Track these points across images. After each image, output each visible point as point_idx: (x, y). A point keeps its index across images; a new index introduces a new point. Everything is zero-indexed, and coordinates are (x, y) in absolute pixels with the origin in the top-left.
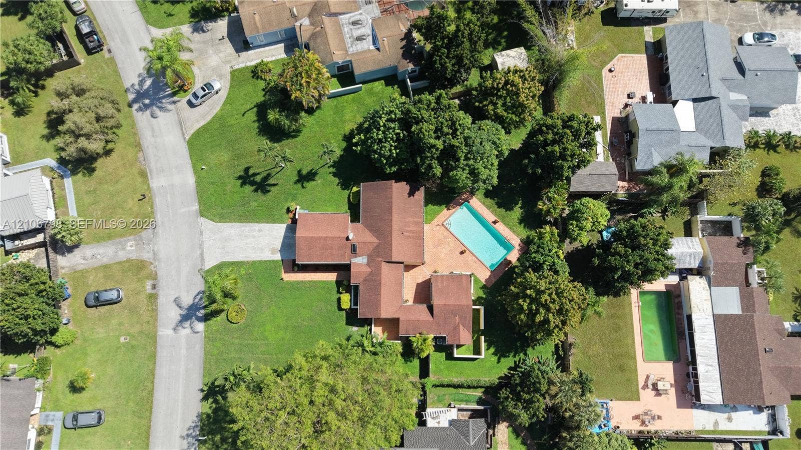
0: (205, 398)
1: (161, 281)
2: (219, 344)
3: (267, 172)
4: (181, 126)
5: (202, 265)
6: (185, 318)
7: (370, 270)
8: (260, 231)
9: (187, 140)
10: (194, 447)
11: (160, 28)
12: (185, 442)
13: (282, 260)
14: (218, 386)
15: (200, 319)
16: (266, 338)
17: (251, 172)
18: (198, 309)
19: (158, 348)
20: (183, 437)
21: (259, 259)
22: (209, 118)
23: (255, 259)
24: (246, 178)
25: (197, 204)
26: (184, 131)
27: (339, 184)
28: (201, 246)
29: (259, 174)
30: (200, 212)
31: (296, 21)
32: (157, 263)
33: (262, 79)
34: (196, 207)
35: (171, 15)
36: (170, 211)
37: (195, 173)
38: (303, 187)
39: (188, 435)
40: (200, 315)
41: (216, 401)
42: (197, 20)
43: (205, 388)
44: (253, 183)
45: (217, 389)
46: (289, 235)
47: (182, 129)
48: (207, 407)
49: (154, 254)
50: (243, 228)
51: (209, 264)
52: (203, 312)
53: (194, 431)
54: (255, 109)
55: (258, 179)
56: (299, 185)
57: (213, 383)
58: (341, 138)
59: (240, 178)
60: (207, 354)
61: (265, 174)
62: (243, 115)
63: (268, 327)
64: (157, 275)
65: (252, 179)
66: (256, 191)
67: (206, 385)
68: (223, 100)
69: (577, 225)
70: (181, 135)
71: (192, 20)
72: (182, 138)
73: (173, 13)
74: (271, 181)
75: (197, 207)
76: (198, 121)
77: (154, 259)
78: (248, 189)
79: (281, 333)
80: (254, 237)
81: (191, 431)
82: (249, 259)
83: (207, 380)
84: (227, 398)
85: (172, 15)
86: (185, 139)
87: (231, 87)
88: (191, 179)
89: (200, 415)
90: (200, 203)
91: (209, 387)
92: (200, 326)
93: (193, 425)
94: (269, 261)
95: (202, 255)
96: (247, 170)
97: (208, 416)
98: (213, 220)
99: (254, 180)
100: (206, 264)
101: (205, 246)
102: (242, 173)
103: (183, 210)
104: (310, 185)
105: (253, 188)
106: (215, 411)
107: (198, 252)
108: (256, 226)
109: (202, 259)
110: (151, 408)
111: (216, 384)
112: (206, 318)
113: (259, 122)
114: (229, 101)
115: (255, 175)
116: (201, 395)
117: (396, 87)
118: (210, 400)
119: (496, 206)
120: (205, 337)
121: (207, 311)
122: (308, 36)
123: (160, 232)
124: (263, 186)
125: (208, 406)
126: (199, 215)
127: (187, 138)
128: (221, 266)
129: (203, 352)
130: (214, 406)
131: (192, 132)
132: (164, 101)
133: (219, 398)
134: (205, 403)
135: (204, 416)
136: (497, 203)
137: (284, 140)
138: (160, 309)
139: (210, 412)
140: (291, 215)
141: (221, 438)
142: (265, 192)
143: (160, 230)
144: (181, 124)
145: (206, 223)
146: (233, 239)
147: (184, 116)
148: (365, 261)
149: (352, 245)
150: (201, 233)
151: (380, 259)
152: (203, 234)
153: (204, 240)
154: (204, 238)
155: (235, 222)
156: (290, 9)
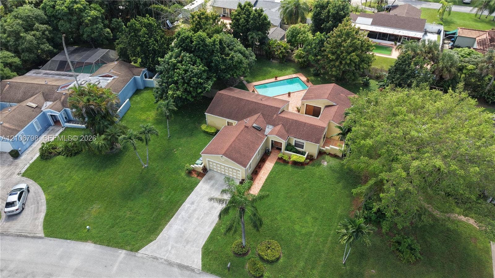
4: (24, 236)
5: (193, 270)
7: (280, 125)
8: (192, 203)
9: (44, 236)
16: (309, 234)
22: (44, 207)
25: (120, 251)
26: (32, 235)
27: (190, 138)
28: (170, 264)
30: (131, 250)
31: (41, 108)
33: (55, 155)
34: (122, 253)
37: (86, 240)
38: (175, 160)
46: (212, 182)
47: (26, 237)
50: (180, 217)
51: (197, 261)
63: (297, 227)
68: (40, 190)
70: (32, 240)
72: (36, 240)
75: (124, 251)
76: (36, 219)
78: (143, 197)
79: (309, 218)
80: (195, 210)
82: (215, 222)
86: (40, 238)
88: (89, 247)
90: (122, 248)
94: (227, 205)
95: (181, 266)
98: (151, 241)
100: (194, 266)
101: (173, 259)
103: (115, 268)
107: (176, 270)
108: (186, 204)
109: (187, 268)
119: (264, 76)
126: (133, 253)
127: (42, 235)
128: (207, 251)
131: (41, 228)
140: (194, 176)
144: (21, 236)
145: (148, 250)
146: (185, 229)
147: (17, 230)
148: (271, 127)
149: (253, 127)
150: (156, 258)
151: (275, 116)
152: (158, 256)
153: (165, 258)
154: (163, 257)
155: (168, 221)
156: (27, 105)
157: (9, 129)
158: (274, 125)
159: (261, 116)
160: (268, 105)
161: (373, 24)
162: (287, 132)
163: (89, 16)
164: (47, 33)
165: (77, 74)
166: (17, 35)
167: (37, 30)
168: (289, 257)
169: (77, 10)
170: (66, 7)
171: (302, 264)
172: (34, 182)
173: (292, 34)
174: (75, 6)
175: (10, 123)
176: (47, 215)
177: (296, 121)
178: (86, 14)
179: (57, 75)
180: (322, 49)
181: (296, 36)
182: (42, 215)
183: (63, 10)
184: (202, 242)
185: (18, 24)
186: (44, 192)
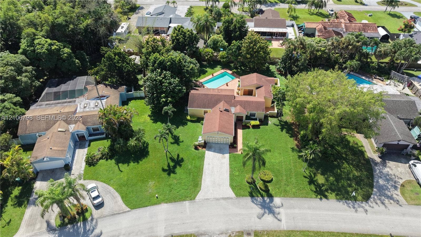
0: (326, 197)
1: (244, 228)
2: (288, 189)
3: (168, 159)
4: (117, 214)
5: (231, 198)
6: (271, 212)
7: (239, 106)
8: (209, 164)
9: (130, 209)
10: (360, 204)
11: (16, 232)
12: (358, 209)
13: (229, 153)
14: (316, 189)
15: (272, 201)
16: (281, 162)
17: (166, 168)
18: (264, 201)
19: (297, 229)
20: (356, 211)
21: (228, 165)
22: (117, 194)
23: (229, 167)
24: (170, 171)
25: (185, 202)
26: (121, 212)
27: (183, 126)
28: (218, 199)
29: (169, 164)
30: (191, 200)
31: (69, 131)
32: (230, 232)
33: (98, 160)
34: (187, 203)
35: (8, 223)
36: (187, 221)
37: (160, 203)
38: (183, 142)
39: (354, 208)
40: (268, 200)
41: (327, 190)
42: (26, 202)
43: (319, 197)
44: (175, 167)
45: (318, 189)
46: (213, 149)
47: (119, 214)
48: (332, 196)
49: (222, 234)
50: (206, 173)
51: (231, 194)
52: (266, 198)
53: (349, 204)
54: (120, 165)
55: (172, 164)
56: (180, 144)
57: (315, 192)
58: (154, 124)
59: (169, 174)
60: (295, 196)
61: (170, 161)
62: (121, 171)
64: (239, 232)
65: (171, 168)
66: (180, 166)
67: (317, 196)
68: (105, 185)
69: (220, 42)
70: (124, 214)
71: (23, 206)
72: (127, 214)
73: (8, 221)
74: (176, 157)
75: (187, 202)
76: (116, 202)
77: (226, 234)
78: (178, 170)
80: (213, 167)
81: (350, 205)
82: (228, 171)
83: (314, 196)
84: (322, 184)
85: (10, 220)
86: (128, 211)
87: (96, 180)
88: (164, 207)
89: (339, 200)
90: (184, 200)
91: (318, 194)
92: (277, 201)
93: (346, 204)
94: (230, 160)
95: (224, 199)
96: (164, 170)
97: (337, 195)
98: (199, 191)
99: (172, 167)
100: (231, 196)
101: (218, 196)
102: (166, 173)
103: (188, 212)
104: (181, 139)
105: (178, 167)
106: (333, 191)
107: (222, 201)
108: (206, 166)
109: (228, 198)
110: (342, 233)
111: (315, 190)
112: (270, 196)
113: (130, 163)
114: (107, 181)
115: (169, 166)
116: (324, 200)
117: (129, 102)
118: (326, 194)
119: (204, 75)
120: (284, 196)
121: (265, 196)
122: (83, 125)
123: (204, 229)
124: (178, 162)
125: (330, 195)
126: (193, 201)
127: (128, 209)
128: (233, 187)
129: (295, 198)
130: (329, 191)
131: (124, 206)
132: (88, 228)
133: (323, 188)
134: (329, 198)
135: (338, 197)
136: (203, 74)
137: (148, 150)
138: (266, 229)
139: (334, 194)
140: (200, 148)
141: (349, 187)
142: (182, 160)
143: (203, 229)
144: (115, 214)
145: (200, 196)
146: (214, 179)
147: (109, 212)
148: (233, 108)
149: (224, 110)
150: (207, 199)
151: (233, 100)
152: (208, 198)
153: (213, 197)
154: (211, 197)
155: (202, 178)
156: (59, 131)
157: (59, 150)
158: (235, 106)
159: (225, 102)
160: (226, 95)
161: (256, 26)
162: (244, 108)
163: (65, 53)
164: (34, 72)
165: (74, 99)
166: (13, 79)
167: (26, 71)
168: (276, 176)
169: (55, 50)
170: (46, 49)
171: (285, 178)
172: (96, 181)
173: (213, 43)
174: (53, 48)
175: (56, 146)
176: (122, 198)
177: (246, 101)
178: (62, 52)
179: (58, 103)
180: (240, 51)
181: (217, 44)
182: (119, 199)
183: (44, 52)
184: (228, 182)
185: (11, 70)
186: (109, 185)
